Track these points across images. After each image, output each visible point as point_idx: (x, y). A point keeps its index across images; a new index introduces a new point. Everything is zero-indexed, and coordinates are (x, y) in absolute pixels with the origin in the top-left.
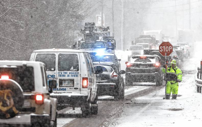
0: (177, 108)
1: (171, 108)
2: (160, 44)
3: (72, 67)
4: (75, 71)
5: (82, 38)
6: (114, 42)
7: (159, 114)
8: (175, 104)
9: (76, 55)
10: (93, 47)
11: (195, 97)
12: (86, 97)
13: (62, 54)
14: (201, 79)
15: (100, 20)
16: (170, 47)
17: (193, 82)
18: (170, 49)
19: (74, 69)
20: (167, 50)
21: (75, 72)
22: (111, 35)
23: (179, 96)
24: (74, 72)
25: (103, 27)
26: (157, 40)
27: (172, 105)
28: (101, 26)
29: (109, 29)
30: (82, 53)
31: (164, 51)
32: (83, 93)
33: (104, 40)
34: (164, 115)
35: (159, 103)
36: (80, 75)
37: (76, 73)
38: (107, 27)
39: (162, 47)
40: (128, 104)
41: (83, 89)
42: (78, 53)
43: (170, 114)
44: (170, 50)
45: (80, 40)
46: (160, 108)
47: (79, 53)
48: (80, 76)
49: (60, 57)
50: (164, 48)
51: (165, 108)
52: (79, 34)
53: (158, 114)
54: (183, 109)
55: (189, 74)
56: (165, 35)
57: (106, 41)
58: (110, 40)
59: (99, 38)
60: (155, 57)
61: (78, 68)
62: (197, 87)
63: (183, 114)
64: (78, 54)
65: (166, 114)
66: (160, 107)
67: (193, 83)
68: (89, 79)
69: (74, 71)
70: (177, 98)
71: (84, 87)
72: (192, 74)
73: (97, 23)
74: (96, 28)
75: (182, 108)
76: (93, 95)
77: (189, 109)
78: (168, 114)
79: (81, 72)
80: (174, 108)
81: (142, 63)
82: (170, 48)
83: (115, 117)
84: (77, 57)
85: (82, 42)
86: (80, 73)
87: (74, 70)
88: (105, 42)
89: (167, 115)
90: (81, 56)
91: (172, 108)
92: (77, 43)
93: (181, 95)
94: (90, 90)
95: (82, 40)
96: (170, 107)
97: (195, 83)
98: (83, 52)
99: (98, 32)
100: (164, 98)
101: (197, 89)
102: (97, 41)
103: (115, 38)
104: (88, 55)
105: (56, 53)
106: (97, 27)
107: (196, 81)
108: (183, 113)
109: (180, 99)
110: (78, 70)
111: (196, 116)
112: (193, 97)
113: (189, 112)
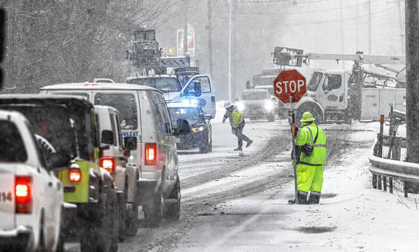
0: (320, 226)
1: (305, 226)
3: (124, 121)
4: (130, 128)
7: (271, 242)
8: (318, 217)
9: (133, 96)
11: (366, 199)
12: (153, 184)
13: (103, 94)
16: (299, 81)
18: (299, 86)
19: (126, 125)
20: (293, 89)
21: (129, 131)
23: (331, 196)
24: (126, 131)
27: (310, 219)
30: (145, 93)
31: (286, 92)
32: (146, 175)
33: (176, 74)
34: (285, 243)
36: (141, 137)
37: (132, 134)
39: (281, 84)
40: (204, 215)
41: (147, 166)
42: (136, 91)
43: (300, 242)
44: (299, 88)
46: (278, 225)
47: (139, 91)
48: (141, 140)
49: (98, 101)
50: (286, 84)
51: (291, 226)
53: (269, 242)
54: (334, 228)
59: (166, 70)
61: (136, 122)
63: (332, 242)
64: (135, 93)
65: (289, 242)
68: (160, 145)
69: (128, 129)
71: (149, 162)
75: (333, 226)
76: (168, 179)
77: (349, 228)
78: (295, 242)
79: (141, 132)
80: (312, 226)
82: (299, 84)
84: (133, 101)
86: (139, 134)
87: (128, 127)
89: (291, 245)
90: (143, 98)
91: (308, 226)
93: (335, 195)
94: (161, 171)
96: (303, 225)
98: (145, 90)
99: (165, 58)
101: (372, 180)
102: (163, 76)
104: (158, 95)
105: (91, 91)
107: (371, 161)
108: (333, 240)
109: (331, 202)
110: (135, 128)
111: (362, 248)
112: (363, 198)
113: (347, 236)
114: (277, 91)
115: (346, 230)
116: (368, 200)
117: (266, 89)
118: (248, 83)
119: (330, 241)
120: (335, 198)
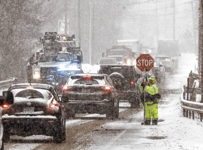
0: (158, 136)
1: (151, 136)
2: (137, 56)
5: (41, 49)
6: (81, 54)
7: (136, 143)
8: (156, 131)
10: (55, 60)
11: (181, 122)
14: (188, 100)
15: (63, 27)
16: (150, 60)
17: (177, 103)
20: (147, 64)
22: (77, 46)
25: (67, 35)
26: (133, 51)
27: (152, 133)
28: (64, 34)
29: (75, 38)
31: (143, 65)
33: (68, 51)
34: (143, 144)
35: (136, 130)
38: (72, 36)
39: (140, 61)
40: (97, 130)
43: (150, 144)
45: (38, 51)
46: (138, 136)
50: (143, 61)
51: (144, 136)
52: (37, 44)
54: (166, 137)
55: (173, 93)
56: (144, 45)
57: (71, 53)
58: (76, 51)
59: (62, 49)
60: (105, 77)
62: (183, 110)
65: (145, 143)
66: (137, 134)
67: (178, 105)
70: (159, 123)
72: (176, 93)
73: (60, 31)
74: (58, 37)
77: (174, 137)
78: (148, 144)
80: (154, 136)
81: (85, 86)
82: (150, 62)
83: (82, 147)
85: (41, 54)
88: (69, 54)
89: (145, 145)
92: (35, 55)
93: (163, 120)
95: (41, 51)
96: (149, 135)
97: (180, 105)
99: (61, 42)
100: (142, 124)
101: (183, 112)
102: (60, 52)
103: (81, 49)
106: (60, 35)
107: (182, 102)
108: (166, 142)
109: (162, 124)
111: (181, 146)
112: (179, 122)
113: (173, 141)
114: (138, 64)
115: (172, 138)
116: (182, 123)
117: (114, 57)
118: (103, 54)
119: (165, 143)
120: (164, 122)
